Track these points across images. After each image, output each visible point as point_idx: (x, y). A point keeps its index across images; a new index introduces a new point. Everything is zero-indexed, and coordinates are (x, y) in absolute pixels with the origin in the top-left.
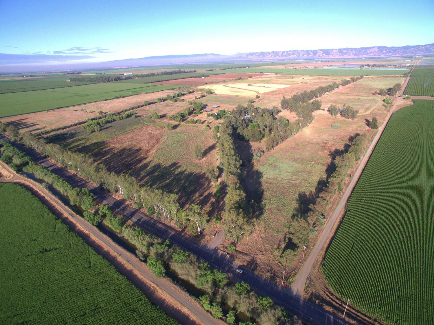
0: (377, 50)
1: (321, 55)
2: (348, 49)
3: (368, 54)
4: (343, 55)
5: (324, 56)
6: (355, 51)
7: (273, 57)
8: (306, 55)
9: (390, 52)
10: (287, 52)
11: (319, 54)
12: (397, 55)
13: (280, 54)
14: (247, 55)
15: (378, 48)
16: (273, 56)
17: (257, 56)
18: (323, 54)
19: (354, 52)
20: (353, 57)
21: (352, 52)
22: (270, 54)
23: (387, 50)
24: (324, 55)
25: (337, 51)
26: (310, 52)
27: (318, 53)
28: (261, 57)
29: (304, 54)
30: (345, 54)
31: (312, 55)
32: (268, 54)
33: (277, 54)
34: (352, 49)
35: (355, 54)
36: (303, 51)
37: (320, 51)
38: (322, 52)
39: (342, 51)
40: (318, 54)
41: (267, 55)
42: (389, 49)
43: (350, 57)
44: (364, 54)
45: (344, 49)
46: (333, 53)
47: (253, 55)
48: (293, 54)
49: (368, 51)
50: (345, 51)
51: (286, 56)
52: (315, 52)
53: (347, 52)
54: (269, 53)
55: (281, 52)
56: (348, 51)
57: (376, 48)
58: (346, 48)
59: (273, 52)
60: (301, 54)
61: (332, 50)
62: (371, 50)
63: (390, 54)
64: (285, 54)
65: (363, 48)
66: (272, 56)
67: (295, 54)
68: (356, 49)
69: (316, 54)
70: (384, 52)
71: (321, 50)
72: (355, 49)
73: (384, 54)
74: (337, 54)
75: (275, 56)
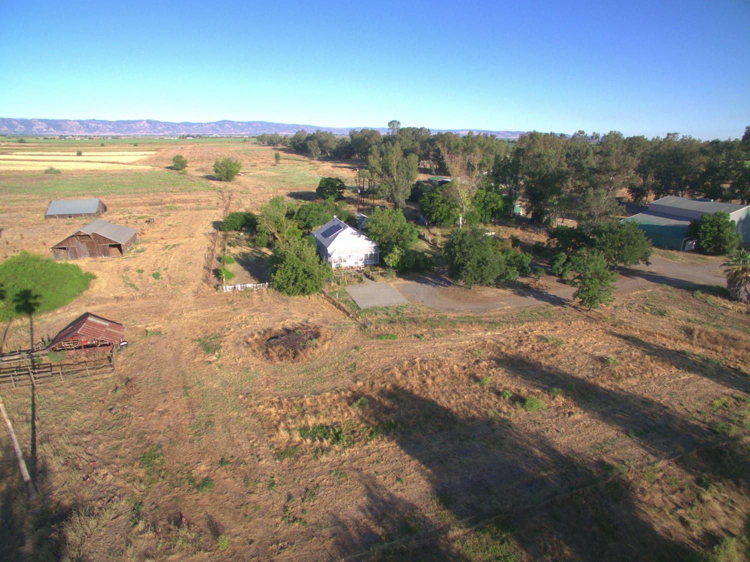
0: (147, 125)
1: (45, 130)
2: (94, 121)
3: (135, 131)
4: (91, 132)
9: (168, 130)
11: (38, 127)
15: (148, 122)
18: (48, 128)
19: (110, 127)
21: (107, 127)
25: (78, 123)
27: (35, 125)
30: (95, 129)
35: (114, 130)
37: (40, 123)
38: (44, 125)
39: (88, 126)
42: (164, 125)
43: (105, 134)
44: (129, 130)
45: (90, 121)
46: (69, 127)
49: (134, 127)
50: (93, 125)
56: (99, 126)
57: (145, 122)
58: (91, 120)
61: (65, 121)
62: (138, 126)
65: (123, 122)
70: (160, 128)
72: (110, 123)
73: (160, 131)
74: (80, 128)
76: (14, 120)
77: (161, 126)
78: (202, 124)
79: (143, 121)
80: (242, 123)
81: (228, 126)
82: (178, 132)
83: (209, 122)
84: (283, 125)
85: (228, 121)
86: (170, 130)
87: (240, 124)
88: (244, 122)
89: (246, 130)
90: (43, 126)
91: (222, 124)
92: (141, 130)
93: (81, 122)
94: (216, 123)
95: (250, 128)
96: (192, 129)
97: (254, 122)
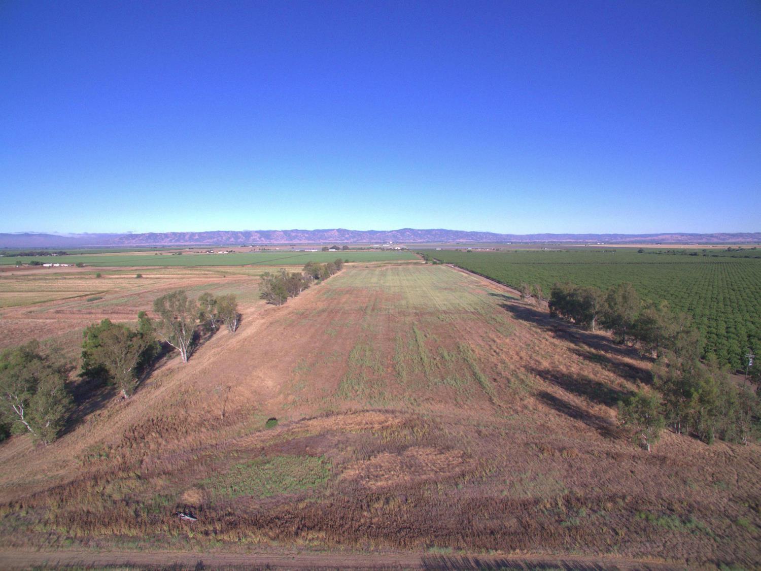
0: (337, 233)
1: (258, 239)
2: (297, 231)
3: (326, 239)
4: (291, 240)
5: (262, 240)
7: (175, 242)
8: (232, 239)
9: (354, 237)
10: (200, 234)
11: (254, 237)
12: (364, 241)
13: (187, 237)
15: (339, 230)
16: (173, 241)
17: (142, 239)
18: (260, 238)
19: (307, 235)
20: (307, 242)
21: (304, 236)
22: (168, 238)
24: (263, 239)
25: (282, 233)
26: (240, 235)
27: (252, 236)
28: (150, 243)
29: (230, 238)
30: (295, 238)
31: (242, 238)
32: (163, 236)
33: (182, 237)
34: (304, 232)
35: (309, 239)
36: (226, 232)
37: (256, 234)
38: (259, 235)
39: (290, 234)
41: (163, 239)
42: (351, 233)
43: (301, 242)
44: (321, 238)
45: (292, 231)
46: (275, 236)
47: (134, 239)
48: (211, 238)
49: (326, 235)
50: (294, 234)
51: (197, 240)
52: (247, 234)
53: (297, 236)
54: (166, 235)
55: (187, 233)
56: (298, 234)
58: (294, 230)
59: (174, 234)
60: (224, 238)
61: (275, 232)
62: (329, 234)
63: (355, 239)
64: (197, 237)
65: (318, 231)
66: (171, 240)
67: (214, 238)
68: (309, 231)
69: (249, 237)
71: (257, 232)
72: (307, 232)
73: (347, 239)
74: (283, 238)
75: (178, 241)
78: (385, 232)
79: (334, 230)
80: (421, 230)
81: (408, 233)
82: (362, 240)
83: (392, 230)
84: (462, 232)
85: (410, 229)
87: (420, 232)
88: (424, 230)
89: (426, 237)
90: (257, 237)
91: (403, 232)
92: (331, 237)
93: (285, 232)
94: (398, 231)
95: (429, 236)
96: (375, 237)
97: (434, 230)
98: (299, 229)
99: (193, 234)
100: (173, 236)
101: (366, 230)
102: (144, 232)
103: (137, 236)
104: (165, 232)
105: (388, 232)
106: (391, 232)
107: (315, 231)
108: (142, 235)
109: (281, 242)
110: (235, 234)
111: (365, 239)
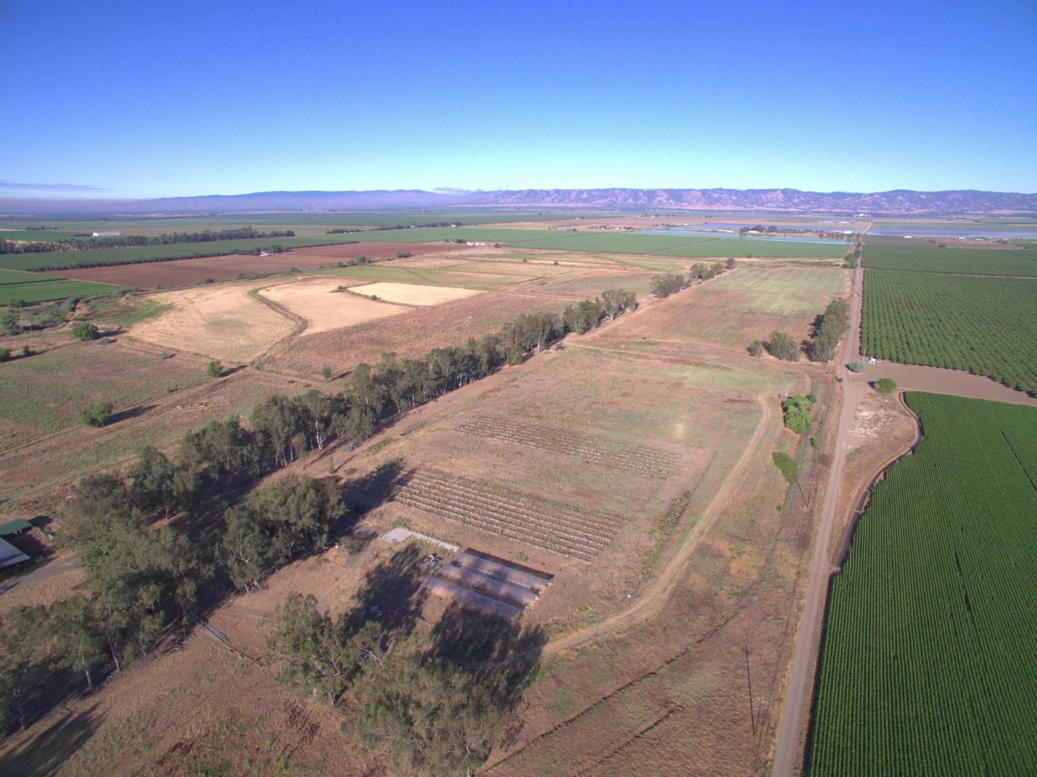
0: (781, 196)
1: (665, 201)
2: (720, 191)
3: (763, 204)
4: (712, 204)
5: (670, 203)
6: (736, 195)
8: (631, 200)
9: (808, 202)
10: (589, 192)
12: (822, 210)
13: (574, 195)
14: (496, 197)
15: (785, 192)
16: (556, 201)
17: (520, 198)
18: (668, 199)
19: (734, 198)
20: (732, 208)
21: (731, 199)
22: (550, 196)
23: (802, 198)
24: (671, 201)
25: (700, 193)
26: (641, 194)
27: (657, 196)
28: (528, 203)
29: (627, 199)
30: (717, 200)
31: (644, 200)
32: (544, 194)
33: (567, 195)
34: (729, 192)
35: (736, 203)
36: (624, 190)
37: (663, 193)
38: (666, 195)
39: (710, 195)
40: (657, 199)
41: (543, 198)
42: (804, 197)
43: (726, 208)
44: (755, 202)
45: (714, 191)
46: (689, 198)
47: (511, 197)
48: (603, 197)
49: (763, 198)
50: (716, 196)
51: (585, 200)
52: (651, 194)
53: (720, 198)
54: (548, 193)
55: (574, 191)
56: (722, 196)
57: (779, 192)
58: (716, 189)
59: (557, 191)
60: (620, 198)
61: (689, 191)
62: (769, 196)
63: (808, 206)
64: (585, 196)
65: (753, 191)
66: (553, 200)
67: (607, 198)
68: (739, 191)
69: (654, 198)
70: (796, 201)
71: (664, 191)
72: (736, 193)
73: (794, 204)
74: (699, 200)
75: (561, 201)
76: (642, 190)
77: (798, 198)
78: (860, 195)
79: (777, 190)
80: (927, 194)
81: (901, 198)
82: (819, 207)
83: (873, 192)
85: (907, 192)
86: (809, 204)
87: (923, 196)
88: (931, 193)
89: (932, 205)
90: (662, 198)
91: (891, 196)
92: (770, 202)
93: (704, 192)
94: (883, 194)
96: (841, 203)
97: (950, 192)
98: (725, 187)
99: (580, 192)
100: (556, 194)
101: (830, 191)
102: (521, 189)
103: (513, 193)
104: (546, 188)
105: (866, 196)
106: (871, 195)
107: (748, 191)
108: (520, 192)
109: (696, 208)
110: (635, 193)
111: (824, 206)
